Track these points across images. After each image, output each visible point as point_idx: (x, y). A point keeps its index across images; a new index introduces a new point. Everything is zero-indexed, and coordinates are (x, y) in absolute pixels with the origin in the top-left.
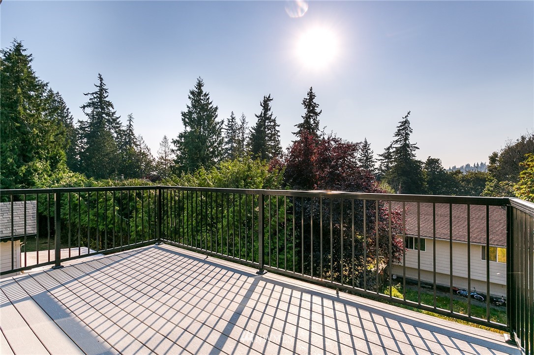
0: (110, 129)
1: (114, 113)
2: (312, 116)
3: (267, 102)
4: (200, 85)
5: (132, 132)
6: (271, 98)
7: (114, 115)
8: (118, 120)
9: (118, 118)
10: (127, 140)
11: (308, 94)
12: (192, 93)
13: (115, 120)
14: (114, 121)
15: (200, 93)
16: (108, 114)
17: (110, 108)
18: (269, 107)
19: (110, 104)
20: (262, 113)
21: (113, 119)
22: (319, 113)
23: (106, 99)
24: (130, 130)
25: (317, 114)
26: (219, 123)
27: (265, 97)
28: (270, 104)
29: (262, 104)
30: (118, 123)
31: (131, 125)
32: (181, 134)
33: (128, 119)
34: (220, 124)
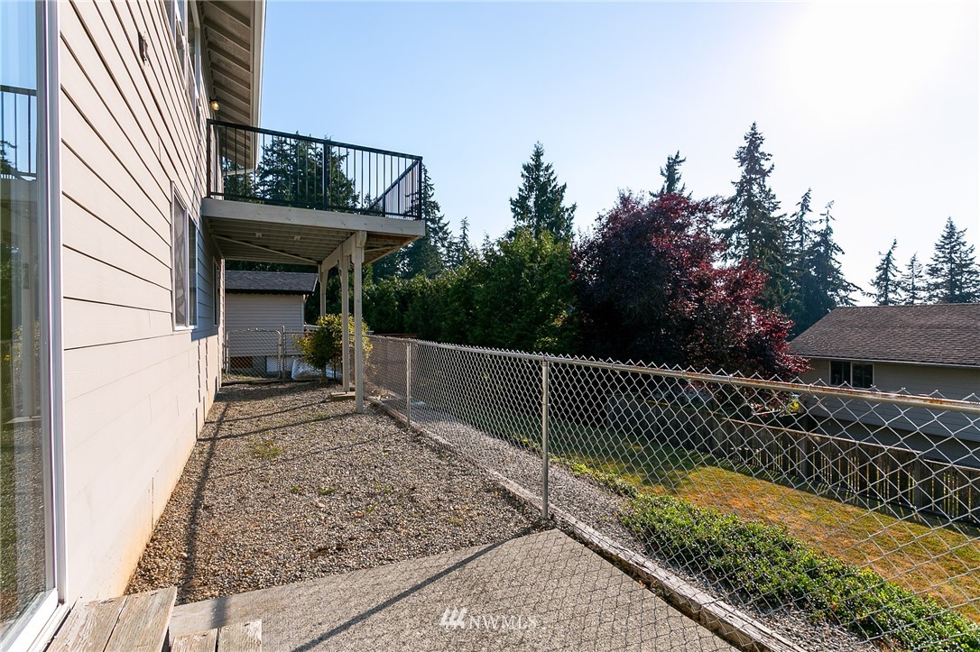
0: (435, 242)
1: (441, 218)
2: (755, 179)
3: (673, 166)
4: (538, 154)
5: (467, 246)
6: (681, 159)
7: (442, 221)
8: (446, 228)
9: (446, 225)
10: (461, 258)
11: (746, 138)
12: (527, 168)
13: (441, 228)
14: (441, 230)
15: (538, 166)
16: (433, 221)
17: (436, 212)
18: (676, 176)
19: (436, 206)
20: (663, 189)
21: (439, 227)
22: (769, 171)
23: (432, 199)
24: (465, 243)
25: (764, 174)
26: (567, 210)
27: (669, 159)
28: (680, 169)
29: (665, 172)
30: (445, 233)
31: (465, 235)
32: (511, 232)
33: (461, 226)
34: (570, 211)
